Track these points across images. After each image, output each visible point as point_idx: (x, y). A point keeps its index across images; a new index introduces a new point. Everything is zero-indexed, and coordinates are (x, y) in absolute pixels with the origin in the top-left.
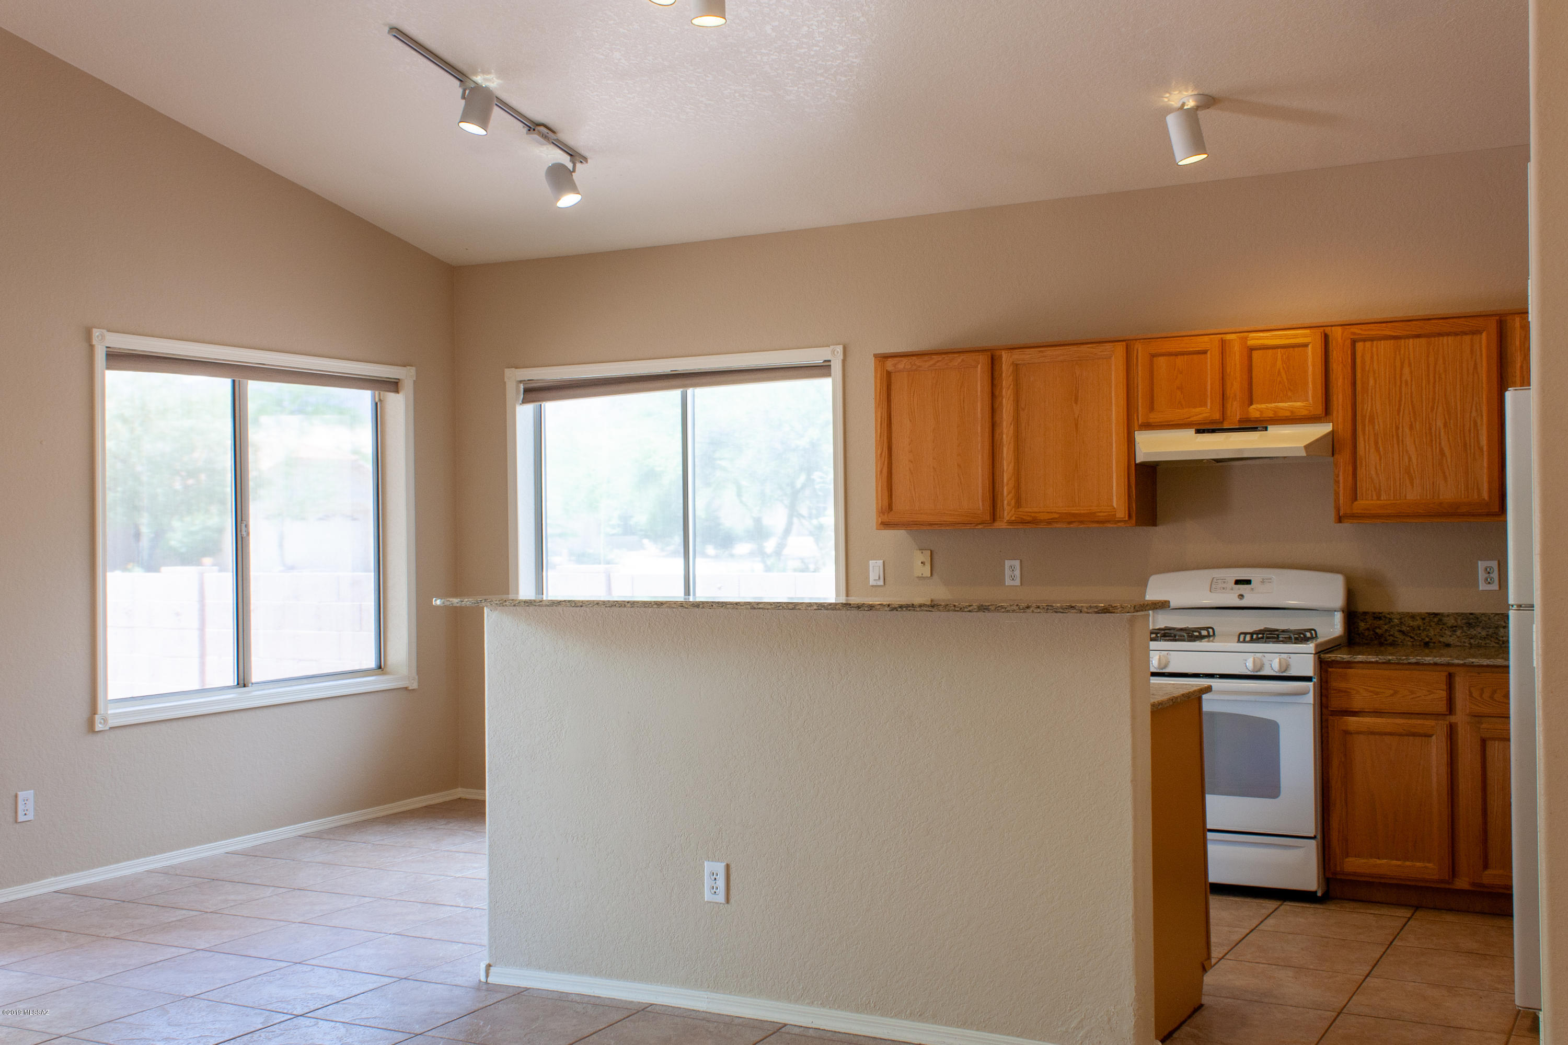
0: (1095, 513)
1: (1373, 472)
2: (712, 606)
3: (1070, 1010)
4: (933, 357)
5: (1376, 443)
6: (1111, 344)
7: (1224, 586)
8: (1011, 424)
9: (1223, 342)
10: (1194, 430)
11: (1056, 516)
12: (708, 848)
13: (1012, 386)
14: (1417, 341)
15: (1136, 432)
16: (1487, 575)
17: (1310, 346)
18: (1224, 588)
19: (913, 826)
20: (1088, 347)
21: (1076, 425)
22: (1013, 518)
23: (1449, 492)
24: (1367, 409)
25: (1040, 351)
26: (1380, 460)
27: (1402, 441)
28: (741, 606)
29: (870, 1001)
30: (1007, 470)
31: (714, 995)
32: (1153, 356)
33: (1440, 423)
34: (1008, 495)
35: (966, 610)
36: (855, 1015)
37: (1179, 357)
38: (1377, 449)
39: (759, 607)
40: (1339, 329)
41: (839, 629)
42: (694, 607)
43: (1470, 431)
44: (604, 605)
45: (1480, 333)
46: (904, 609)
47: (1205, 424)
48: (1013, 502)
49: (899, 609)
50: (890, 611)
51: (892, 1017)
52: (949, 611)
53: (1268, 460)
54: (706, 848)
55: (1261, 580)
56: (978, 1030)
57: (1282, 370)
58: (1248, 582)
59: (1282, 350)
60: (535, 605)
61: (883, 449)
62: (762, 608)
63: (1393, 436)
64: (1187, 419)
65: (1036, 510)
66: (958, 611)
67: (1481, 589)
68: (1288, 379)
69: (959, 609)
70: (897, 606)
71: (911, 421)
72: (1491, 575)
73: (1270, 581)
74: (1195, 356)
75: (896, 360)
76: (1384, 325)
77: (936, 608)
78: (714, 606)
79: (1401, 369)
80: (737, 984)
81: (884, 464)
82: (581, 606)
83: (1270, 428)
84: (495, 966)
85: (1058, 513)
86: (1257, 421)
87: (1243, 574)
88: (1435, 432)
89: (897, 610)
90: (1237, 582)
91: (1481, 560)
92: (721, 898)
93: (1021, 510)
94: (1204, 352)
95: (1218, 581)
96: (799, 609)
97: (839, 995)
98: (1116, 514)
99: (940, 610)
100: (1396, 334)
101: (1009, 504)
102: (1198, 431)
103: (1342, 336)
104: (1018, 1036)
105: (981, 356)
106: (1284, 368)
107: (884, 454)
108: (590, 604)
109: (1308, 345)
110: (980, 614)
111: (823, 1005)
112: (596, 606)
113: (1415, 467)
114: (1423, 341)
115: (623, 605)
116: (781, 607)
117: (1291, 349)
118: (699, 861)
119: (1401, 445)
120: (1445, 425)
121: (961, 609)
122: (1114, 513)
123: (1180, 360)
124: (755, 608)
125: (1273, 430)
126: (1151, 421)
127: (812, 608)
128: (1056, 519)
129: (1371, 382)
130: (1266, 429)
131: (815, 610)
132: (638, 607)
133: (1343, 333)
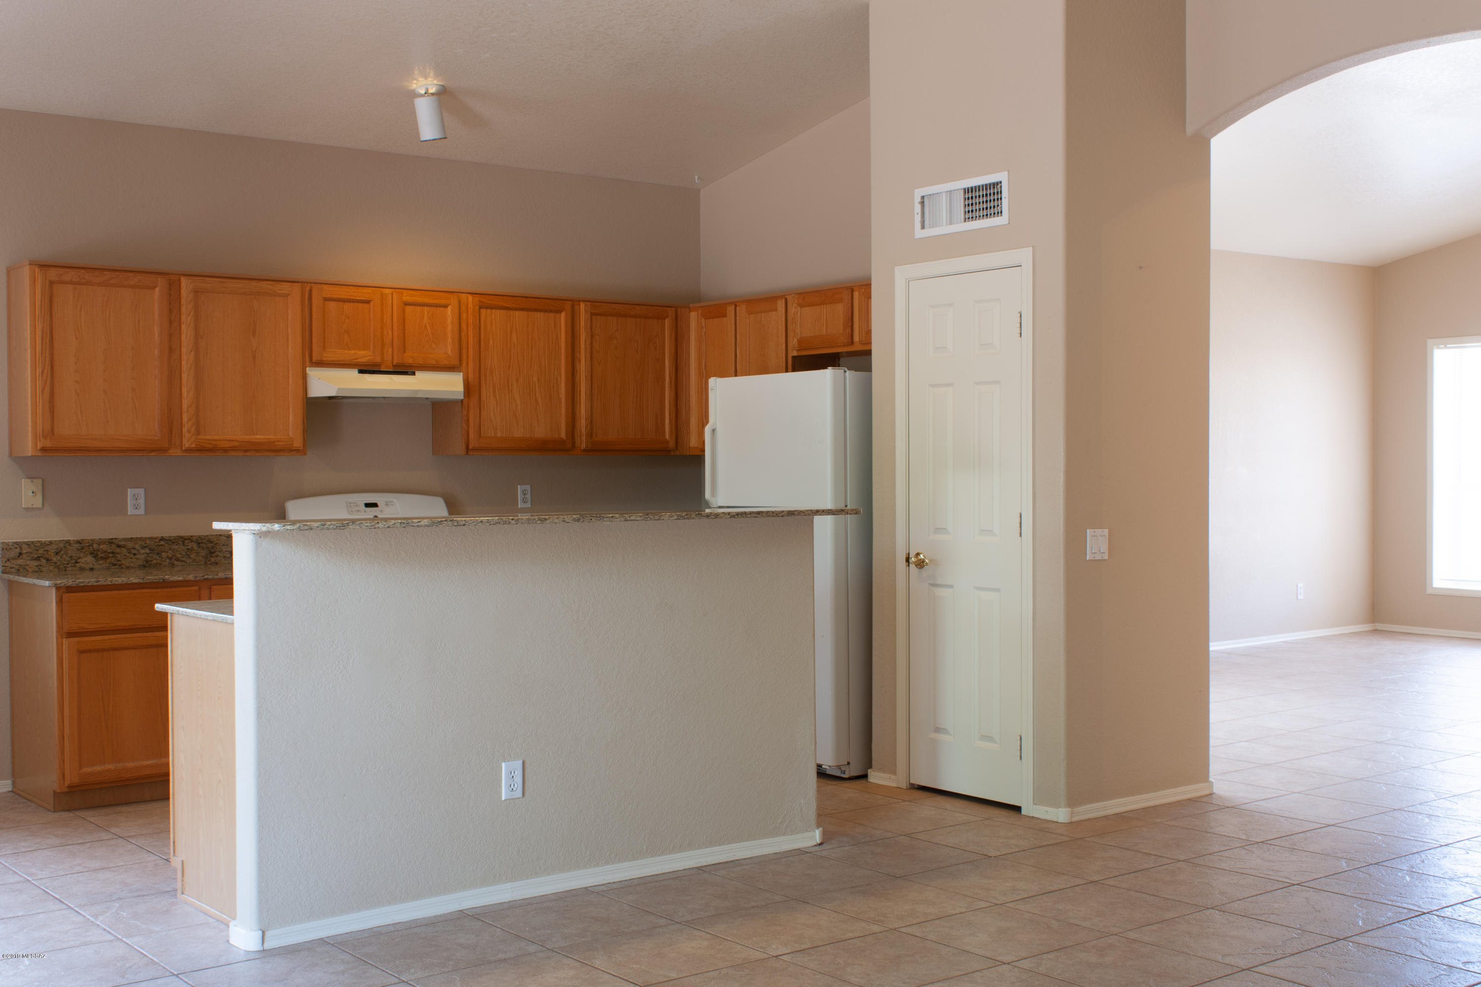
0: (274, 442)
1: (492, 414)
2: (591, 519)
3: (777, 811)
4: (105, 272)
5: (494, 391)
6: (288, 284)
7: (357, 508)
8: (191, 351)
9: (382, 294)
10: (357, 370)
11: (237, 444)
12: (504, 750)
13: (192, 313)
14: (521, 313)
15: (307, 368)
16: (524, 496)
17: (449, 307)
18: (358, 511)
19: (674, 695)
20: (268, 284)
21: (254, 358)
22: (193, 446)
23: (541, 432)
24: (488, 363)
25: (220, 282)
26: (497, 405)
27: (512, 391)
28: (616, 519)
29: (643, 848)
30: (187, 396)
31: (516, 884)
32: (326, 299)
33: (535, 379)
34: (188, 422)
35: (780, 515)
36: (651, 859)
37: (346, 303)
38: (495, 396)
39: (631, 519)
40: (470, 298)
41: (619, 539)
42: (575, 521)
43: (554, 386)
44: (488, 522)
45: (560, 312)
46: (740, 516)
47: (369, 365)
48: (193, 429)
49: (736, 517)
50: (730, 518)
51: (660, 856)
52: (769, 516)
53: (371, 399)
54: (502, 751)
55: (385, 503)
56: (720, 845)
57: (427, 325)
58: (375, 505)
59: (428, 308)
60: (413, 526)
61: (44, 367)
62: (633, 520)
63: (505, 386)
64: (354, 359)
65: (216, 437)
66: (775, 516)
67: (519, 507)
68: (432, 333)
69: (775, 515)
70: (734, 514)
71: (77, 338)
72: (527, 496)
73: (392, 503)
74: (360, 305)
75: (62, 271)
76: (500, 297)
77: (761, 514)
78: (593, 519)
79: (511, 333)
80: (533, 868)
81: (46, 382)
82: (464, 525)
83: (417, 373)
84: (268, 930)
85: (239, 441)
86: (411, 366)
87: (371, 498)
88: (533, 384)
89: (735, 518)
90: (368, 505)
91: (520, 485)
92: (518, 793)
93: (200, 437)
94: (368, 302)
95: (351, 505)
96: (663, 519)
97: (619, 850)
98: (293, 444)
99: (763, 516)
100: (508, 306)
101: (189, 431)
102: (361, 372)
103: (473, 303)
104: (746, 841)
105: (159, 278)
106: (429, 323)
107: (45, 372)
108: (474, 522)
109: (448, 306)
110: (789, 518)
111: (607, 863)
112: (480, 524)
113: (519, 411)
114: (525, 313)
115: (508, 522)
116: (649, 519)
117: (435, 308)
118: (496, 763)
119: (510, 394)
120: (538, 380)
121: (777, 514)
122: (292, 442)
123: (347, 306)
124: (627, 520)
125: (419, 374)
126: (325, 359)
127: (673, 518)
128: (236, 447)
129: (491, 342)
130: (414, 374)
131: (676, 519)
132: (522, 523)
133: (473, 300)
